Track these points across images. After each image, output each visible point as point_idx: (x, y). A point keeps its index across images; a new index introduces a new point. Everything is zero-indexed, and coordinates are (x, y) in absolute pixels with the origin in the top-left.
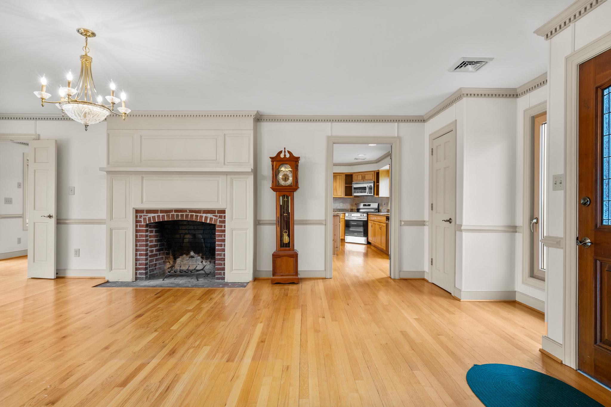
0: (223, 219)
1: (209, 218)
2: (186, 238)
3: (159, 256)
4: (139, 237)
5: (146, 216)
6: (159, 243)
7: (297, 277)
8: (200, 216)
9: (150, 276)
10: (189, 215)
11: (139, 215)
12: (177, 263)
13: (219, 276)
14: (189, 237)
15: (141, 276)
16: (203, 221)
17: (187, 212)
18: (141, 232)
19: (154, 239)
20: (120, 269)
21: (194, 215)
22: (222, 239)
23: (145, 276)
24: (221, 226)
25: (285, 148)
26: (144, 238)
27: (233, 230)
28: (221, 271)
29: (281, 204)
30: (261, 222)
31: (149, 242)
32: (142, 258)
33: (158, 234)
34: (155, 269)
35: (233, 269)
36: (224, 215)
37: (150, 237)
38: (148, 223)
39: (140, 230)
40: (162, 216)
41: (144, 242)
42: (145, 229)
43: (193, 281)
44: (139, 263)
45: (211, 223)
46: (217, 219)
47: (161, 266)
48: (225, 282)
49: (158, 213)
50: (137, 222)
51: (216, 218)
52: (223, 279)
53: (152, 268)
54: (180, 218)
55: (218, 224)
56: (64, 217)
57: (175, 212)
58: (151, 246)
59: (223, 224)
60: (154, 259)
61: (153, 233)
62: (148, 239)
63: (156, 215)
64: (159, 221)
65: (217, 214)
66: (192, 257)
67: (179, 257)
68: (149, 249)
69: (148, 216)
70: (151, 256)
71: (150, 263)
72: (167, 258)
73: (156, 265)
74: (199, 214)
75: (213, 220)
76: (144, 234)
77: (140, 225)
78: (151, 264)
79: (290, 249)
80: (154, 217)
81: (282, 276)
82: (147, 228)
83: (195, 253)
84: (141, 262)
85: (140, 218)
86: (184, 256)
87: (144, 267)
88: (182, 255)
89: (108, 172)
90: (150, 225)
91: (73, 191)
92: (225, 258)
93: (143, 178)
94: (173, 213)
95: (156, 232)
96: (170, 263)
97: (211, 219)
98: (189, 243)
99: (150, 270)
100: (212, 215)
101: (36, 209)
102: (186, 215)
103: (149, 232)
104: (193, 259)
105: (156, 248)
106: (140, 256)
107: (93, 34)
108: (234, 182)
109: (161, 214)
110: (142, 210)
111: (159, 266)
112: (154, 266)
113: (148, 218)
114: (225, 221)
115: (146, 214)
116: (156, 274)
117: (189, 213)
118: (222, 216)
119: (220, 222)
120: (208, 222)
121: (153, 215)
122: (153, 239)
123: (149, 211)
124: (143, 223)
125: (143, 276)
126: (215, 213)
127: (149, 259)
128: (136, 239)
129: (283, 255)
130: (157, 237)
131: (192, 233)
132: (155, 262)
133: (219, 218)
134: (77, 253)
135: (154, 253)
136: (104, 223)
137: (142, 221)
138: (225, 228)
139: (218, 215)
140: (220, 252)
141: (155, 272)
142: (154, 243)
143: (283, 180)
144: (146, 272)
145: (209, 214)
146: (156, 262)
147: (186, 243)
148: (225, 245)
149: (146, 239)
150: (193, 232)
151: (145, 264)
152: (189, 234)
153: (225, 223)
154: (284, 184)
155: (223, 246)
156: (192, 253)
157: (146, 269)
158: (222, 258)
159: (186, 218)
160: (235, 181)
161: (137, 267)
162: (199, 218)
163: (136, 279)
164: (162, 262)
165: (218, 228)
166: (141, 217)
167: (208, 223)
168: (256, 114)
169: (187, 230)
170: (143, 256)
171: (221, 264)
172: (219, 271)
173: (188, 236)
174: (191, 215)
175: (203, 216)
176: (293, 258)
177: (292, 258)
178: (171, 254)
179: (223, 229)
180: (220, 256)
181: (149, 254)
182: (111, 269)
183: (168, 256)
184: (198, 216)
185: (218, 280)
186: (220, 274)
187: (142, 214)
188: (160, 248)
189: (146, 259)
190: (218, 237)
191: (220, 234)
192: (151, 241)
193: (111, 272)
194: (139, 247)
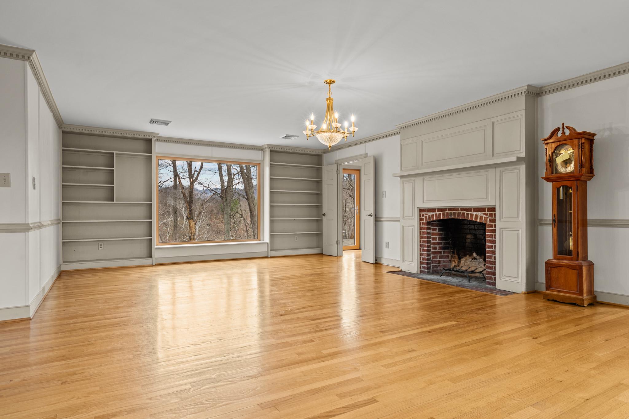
0: (493, 218)
1: (479, 217)
2: (468, 238)
3: (443, 254)
4: (423, 234)
5: (427, 214)
6: (443, 242)
7: (581, 297)
8: (471, 214)
9: (432, 271)
10: (461, 213)
11: (422, 213)
12: (461, 263)
13: (490, 281)
14: (471, 237)
15: (424, 270)
16: (474, 220)
17: (459, 210)
18: (424, 230)
19: (438, 237)
20: (409, 261)
21: (465, 213)
22: (492, 240)
23: (426, 270)
24: (491, 226)
25: (563, 124)
26: (426, 235)
27: (503, 230)
28: (491, 276)
29: (562, 198)
30: (542, 222)
31: (431, 240)
32: (424, 254)
33: (441, 232)
34: (439, 265)
35: (504, 275)
36: (494, 213)
37: (433, 234)
38: (428, 221)
39: (423, 227)
40: (439, 214)
41: (426, 239)
42: (426, 226)
43: (465, 282)
44: (423, 258)
45: (481, 222)
46: (487, 218)
47: (447, 264)
48: (495, 288)
49: (436, 212)
50: (421, 220)
51: (486, 216)
52: (494, 284)
53: (435, 264)
54: (453, 216)
55: (488, 223)
56: (380, 216)
57: (449, 211)
58: (434, 244)
59: (493, 224)
60: (437, 256)
61: (436, 231)
62: (430, 236)
63: (434, 213)
64: (436, 219)
65: (487, 212)
66: (475, 259)
67: (463, 258)
68: (432, 246)
69: (428, 214)
70: (433, 253)
71: (432, 259)
72: (453, 257)
73: (439, 262)
74: (470, 212)
75: (483, 219)
76: (426, 231)
77: (422, 223)
78: (434, 260)
79: (572, 258)
80: (432, 215)
81: (559, 291)
82: (428, 226)
83: (477, 255)
84: (424, 257)
85: (422, 217)
86: (468, 256)
87: (426, 262)
88: (465, 255)
89: (401, 177)
90: (432, 224)
91: (385, 195)
92: (495, 262)
93: (424, 179)
94: (447, 212)
95: (439, 230)
96: (455, 262)
97: (481, 217)
98: (471, 243)
99: (432, 266)
100: (482, 213)
101: (365, 210)
102: (458, 213)
103: (431, 230)
104: (476, 261)
105: (440, 246)
106: (423, 251)
107: (334, 82)
108: (504, 175)
109: (438, 213)
110: (424, 209)
111: (444, 264)
112: (437, 262)
113: (429, 216)
114: (495, 220)
115: (427, 213)
116: (440, 271)
117: (460, 212)
118: (492, 214)
119: (490, 221)
120: (478, 220)
121: (432, 213)
122: (436, 237)
123: (430, 210)
124: (424, 221)
125: (425, 270)
126: (485, 211)
127: (432, 255)
128: (420, 236)
129: (561, 265)
130: (441, 235)
131: (473, 234)
132: (438, 259)
133: (489, 216)
134: (387, 246)
135: (438, 250)
136: (399, 221)
137: (424, 219)
138: (495, 228)
139: (489, 213)
140: (490, 254)
141: (439, 269)
142: (437, 241)
143: (563, 166)
144: (427, 267)
145: (479, 213)
146: (440, 260)
147: (468, 243)
148: (495, 246)
149: (427, 236)
150: (474, 232)
151: (426, 259)
152: (470, 234)
153: (495, 222)
154: (564, 171)
155: (493, 248)
156: (475, 255)
157: (428, 264)
158: (492, 261)
159: (458, 216)
160: (505, 173)
161: (421, 261)
162: (469, 216)
163: (421, 272)
164: (447, 260)
165: (488, 227)
166: (423, 215)
167: (479, 222)
168: (527, 89)
169: (468, 230)
170: (425, 252)
171: (491, 268)
172: (489, 275)
173: (469, 236)
174: (462, 213)
175: (473, 214)
176: (576, 271)
177: (574, 271)
178: (456, 254)
179: (493, 228)
180: (490, 259)
181: (432, 251)
182: (403, 261)
183: (454, 255)
184: (469, 214)
185: (489, 285)
186: (491, 279)
187: (424, 213)
188: (445, 246)
189: (428, 255)
190: (488, 238)
191: (490, 234)
192: (434, 239)
193: (404, 263)
194: (422, 243)
